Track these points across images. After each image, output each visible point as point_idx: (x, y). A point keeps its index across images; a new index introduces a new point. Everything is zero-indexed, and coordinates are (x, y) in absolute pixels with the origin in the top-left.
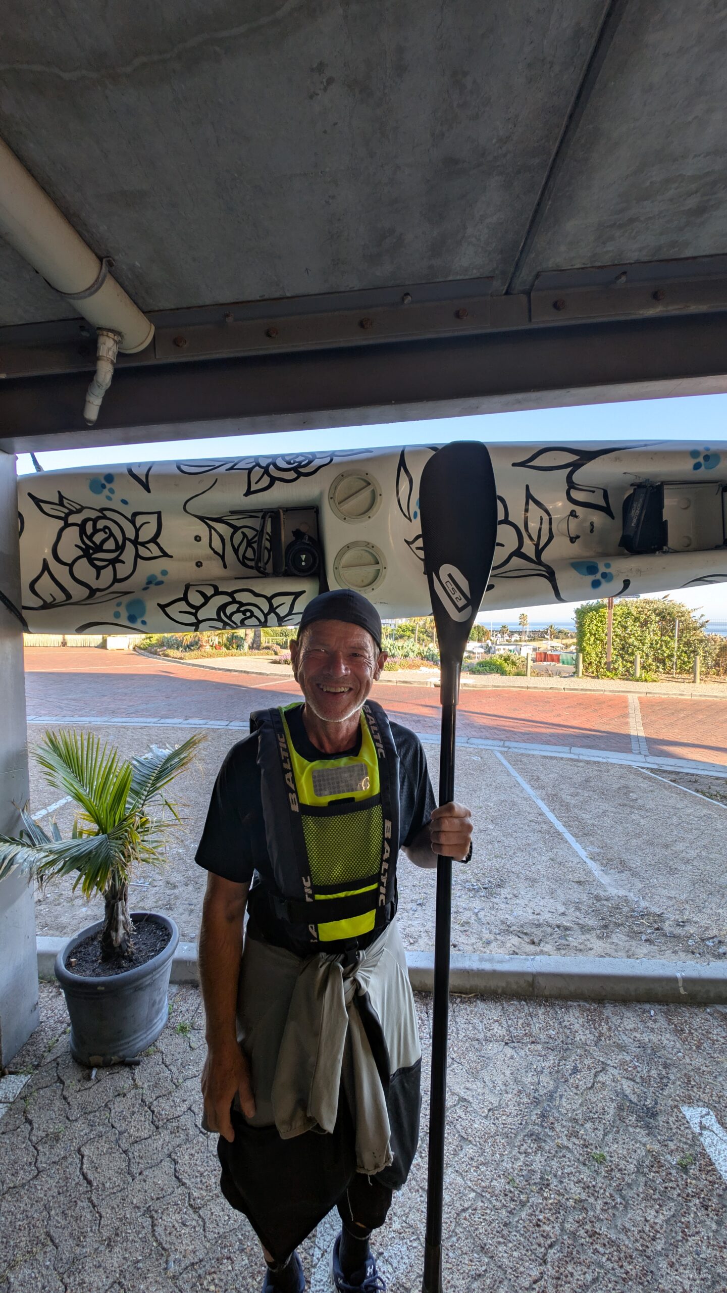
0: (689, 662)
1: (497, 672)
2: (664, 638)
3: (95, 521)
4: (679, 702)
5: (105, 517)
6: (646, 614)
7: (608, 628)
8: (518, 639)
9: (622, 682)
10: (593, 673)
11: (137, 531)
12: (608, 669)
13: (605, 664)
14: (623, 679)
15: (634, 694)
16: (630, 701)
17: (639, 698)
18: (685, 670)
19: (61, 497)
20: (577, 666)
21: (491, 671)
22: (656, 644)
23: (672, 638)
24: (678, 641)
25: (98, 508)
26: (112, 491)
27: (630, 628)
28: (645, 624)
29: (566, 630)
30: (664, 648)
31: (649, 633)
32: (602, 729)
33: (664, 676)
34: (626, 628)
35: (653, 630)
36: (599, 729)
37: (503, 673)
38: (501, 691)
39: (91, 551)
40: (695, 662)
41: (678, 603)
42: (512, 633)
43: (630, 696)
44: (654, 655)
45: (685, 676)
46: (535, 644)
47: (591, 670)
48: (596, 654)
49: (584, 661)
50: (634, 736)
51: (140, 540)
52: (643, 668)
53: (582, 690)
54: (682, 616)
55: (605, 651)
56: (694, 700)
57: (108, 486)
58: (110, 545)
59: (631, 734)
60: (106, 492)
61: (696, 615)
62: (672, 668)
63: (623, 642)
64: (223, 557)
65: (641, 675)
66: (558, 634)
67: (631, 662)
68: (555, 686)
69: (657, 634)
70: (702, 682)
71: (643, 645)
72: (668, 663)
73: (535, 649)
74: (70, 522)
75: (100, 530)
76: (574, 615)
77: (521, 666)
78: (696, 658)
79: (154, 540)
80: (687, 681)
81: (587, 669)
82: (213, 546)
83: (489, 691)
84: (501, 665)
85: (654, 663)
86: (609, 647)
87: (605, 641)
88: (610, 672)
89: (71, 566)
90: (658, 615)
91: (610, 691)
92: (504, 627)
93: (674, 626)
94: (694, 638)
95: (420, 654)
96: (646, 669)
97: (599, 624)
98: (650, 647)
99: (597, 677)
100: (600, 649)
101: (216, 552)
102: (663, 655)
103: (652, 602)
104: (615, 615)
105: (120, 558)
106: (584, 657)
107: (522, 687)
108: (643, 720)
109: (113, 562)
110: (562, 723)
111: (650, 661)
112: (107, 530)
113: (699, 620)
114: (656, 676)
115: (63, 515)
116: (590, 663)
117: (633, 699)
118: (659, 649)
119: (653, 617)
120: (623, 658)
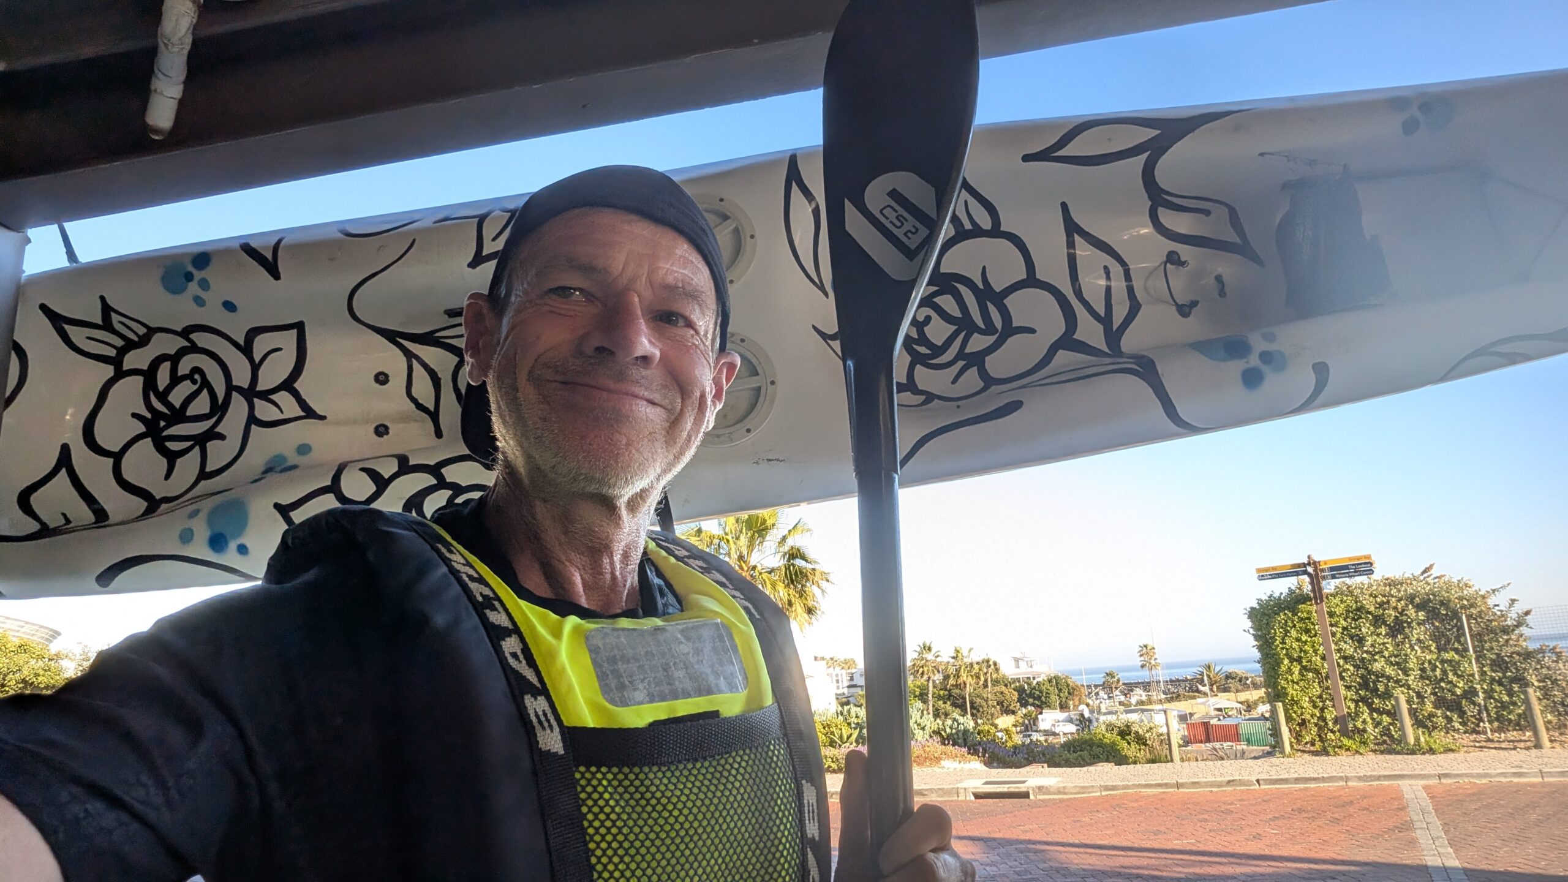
0: (1514, 704)
1: (1107, 761)
2: (1447, 656)
3: (175, 359)
4: (1519, 789)
5: (194, 349)
6: (1395, 608)
7: (1325, 644)
8: (1144, 698)
9: (1381, 757)
10: (1313, 744)
11: (255, 368)
12: (1344, 732)
13: (1336, 721)
14: (1382, 752)
15: (1413, 782)
16: (1408, 795)
17: (1426, 788)
18: (1510, 721)
19: (107, 309)
20: (1276, 733)
21: (1094, 760)
22: (1434, 670)
23: (1463, 652)
24: (1477, 660)
25: (179, 329)
26: (204, 285)
27: (1370, 640)
28: (1397, 628)
29: (1239, 672)
30: (1451, 676)
31: (1412, 649)
32: (1360, 858)
33: (1467, 739)
34: (1361, 640)
35: (1418, 640)
36: (1353, 858)
37: (1121, 760)
38: (1121, 796)
39: (162, 424)
40: (1527, 702)
41: (1455, 580)
42: (1129, 688)
43: (1404, 785)
44: (1435, 694)
45: (1513, 735)
46: (1184, 706)
47: (1308, 739)
48: (1311, 701)
49: (1289, 719)
50: (1438, 868)
51: (260, 387)
52: (1419, 723)
53: (1297, 780)
54: (1472, 606)
55: (1327, 696)
56: (1550, 784)
57: (198, 275)
58: (201, 405)
59: (1429, 864)
60: (193, 288)
61: (1499, 601)
62: (1481, 720)
63: (1361, 671)
64: (434, 416)
65: (1417, 739)
66: (1226, 682)
67: (1388, 713)
68: (1237, 778)
69: (1428, 647)
70: (1556, 745)
71: (1406, 672)
72: (1470, 710)
73: (1183, 718)
74: (125, 367)
75: (184, 378)
76: (1248, 624)
77: (1156, 744)
78: (1525, 693)
79: (288, 385)
80: (1522, 745)
81: (1298, 737)
82: (414, 394)
83: (1095, 798)
84: (1114, 744)
85: (1439, 712)
86: (1336, 684)
87: (1324, 672)
88: (1349, 738)
89: (117, 457)
90: (1419, 607)
91: (1360, 778)
92: (1110, 675)
93: (1462, 628)
94: (1510, 650)
95: (937, 733)
96: (1426, 727)
97: (1304, 638)
98: (1422, 677)
99: (1324, 752)
100: (1316, 690)
101: (420, 407)
102: (1454, 693)
103: (1402, 584)
104: (1331, 615)
105: (217, 430)
106: (1286, 711)
107: (1166, 785)
108: (1446, 832)
109: (201, 441)
110: (1267, 852)
111: (1429, 707)
112: (197, 377)
113: (1509, 611)
114: (1449, 739)
115: (112, 353)
116: (1303, 723)
117: (1413, 791)
118: (1442, 680)
119: (1411, 611)
120: (1370, 705)
